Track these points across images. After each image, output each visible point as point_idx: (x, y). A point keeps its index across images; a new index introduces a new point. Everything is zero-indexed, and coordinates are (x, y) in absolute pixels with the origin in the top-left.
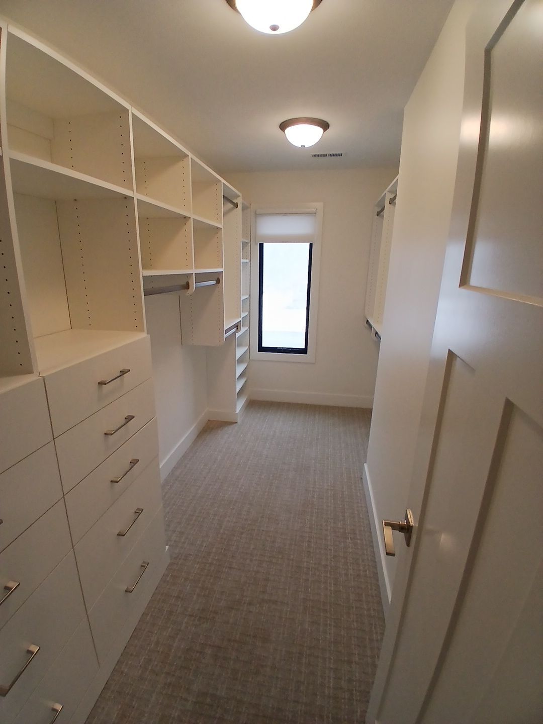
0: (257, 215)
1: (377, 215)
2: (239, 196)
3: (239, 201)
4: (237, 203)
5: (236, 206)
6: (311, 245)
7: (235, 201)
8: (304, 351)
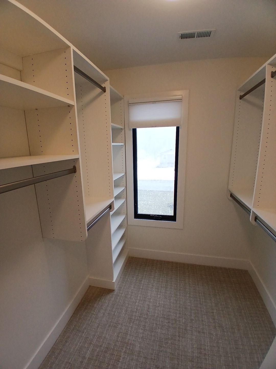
0: (130, 104)
1: (240, 99)
2: (107, 80)
3: (107, 85)
4: (105, 87)
5: (104, 90)
6: (178, 129)
7: (103, 86)
8: (173, 218)
